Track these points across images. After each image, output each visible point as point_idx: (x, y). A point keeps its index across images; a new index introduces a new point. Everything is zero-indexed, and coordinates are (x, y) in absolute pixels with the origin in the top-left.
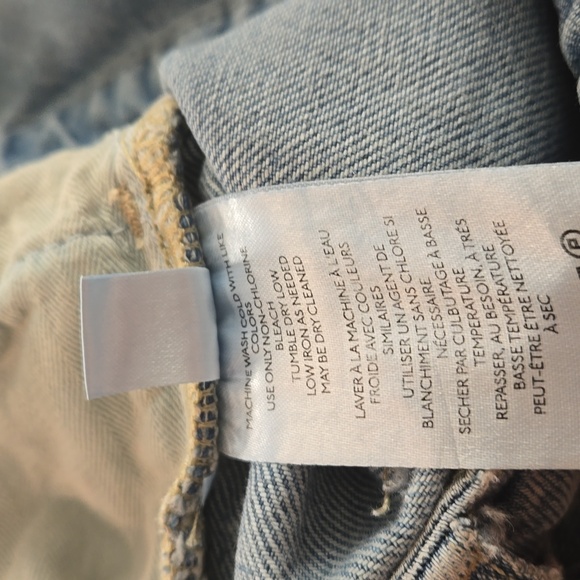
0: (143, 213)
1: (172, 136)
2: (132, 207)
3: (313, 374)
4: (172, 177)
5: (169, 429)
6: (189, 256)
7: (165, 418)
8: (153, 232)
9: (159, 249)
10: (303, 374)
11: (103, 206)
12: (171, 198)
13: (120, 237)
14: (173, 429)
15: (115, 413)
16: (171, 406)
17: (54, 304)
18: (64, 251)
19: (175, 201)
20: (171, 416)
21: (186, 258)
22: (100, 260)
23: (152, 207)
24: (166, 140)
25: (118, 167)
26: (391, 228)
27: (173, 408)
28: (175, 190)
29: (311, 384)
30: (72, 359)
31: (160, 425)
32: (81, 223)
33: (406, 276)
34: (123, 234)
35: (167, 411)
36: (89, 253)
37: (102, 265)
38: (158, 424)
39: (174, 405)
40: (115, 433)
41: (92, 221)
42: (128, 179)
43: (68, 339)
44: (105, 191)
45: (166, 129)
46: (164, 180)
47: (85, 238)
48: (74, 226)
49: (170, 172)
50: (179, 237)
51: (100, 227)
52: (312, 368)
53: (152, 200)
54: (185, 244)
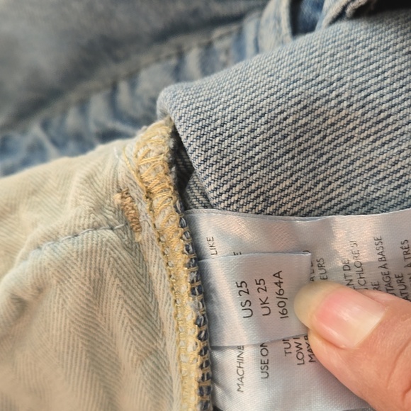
0: (143, 214)
1: (169, 155)
2: (133, 209)
3: (301, 349)
4: (172, 188)
5: (155, 385)
6: (188, 250)
7: (153, 377)
8: (151, 229)
9: (156, 243)
10: (294, 349)
11: (106, 206)
12: (172, 204)
13: (120, 231)
14: (158, 386)
15: (106, 371)
16: (158, 367)
17: (68, 284)
18: (78, 242)
19: (175, 207)
20: (158, 375)
21: (186, 252)
22: (108, 249)
23: (151, 209)
24: (166, 159)
25: (121, 176)
26: (355, 249)
27: (159, 369)
28: (175, 198)
29: (300, 356)
30: (77, 330)
31: (149, 382)
32: (92, 220)
33: (362, 281)
34: (123, 229)
35: (154, 371)
36: (100, 244)
37: (110, 254)
38: (146, 382)
39: (160, 367)
40: (105, 387)
41: (99, 218)
42: (129, 186)
43: (76, 314)
44: (109, 195)
45: (166, 150)
46: (164, 190)
47: (95, 232)
48: (86, 222)
49: (170, 184)
50: (179, 234)
51: (105, 223)
52: (300, 344)
53: (152, 203)
54: (184, 240)
